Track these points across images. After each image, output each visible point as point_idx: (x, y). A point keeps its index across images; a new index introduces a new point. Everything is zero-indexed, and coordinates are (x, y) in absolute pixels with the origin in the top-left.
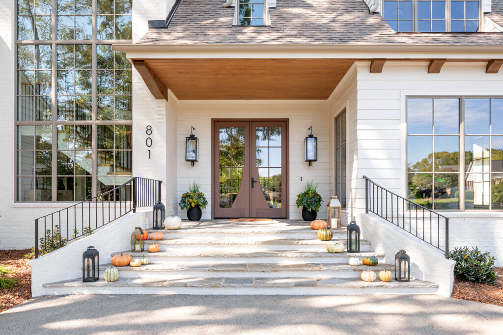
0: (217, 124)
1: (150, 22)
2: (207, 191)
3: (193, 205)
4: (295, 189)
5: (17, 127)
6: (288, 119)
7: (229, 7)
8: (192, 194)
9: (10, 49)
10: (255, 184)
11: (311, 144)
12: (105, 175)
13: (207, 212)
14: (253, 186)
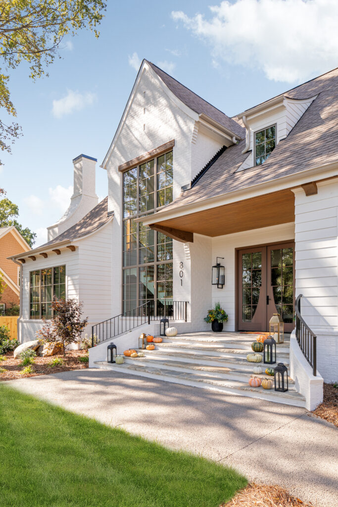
0: (240, 252)
1: (182, 188)
5: (123, 271)
7: (248, 152)
9: (119, 224)
13: (231, 324)
14: (268, 303)
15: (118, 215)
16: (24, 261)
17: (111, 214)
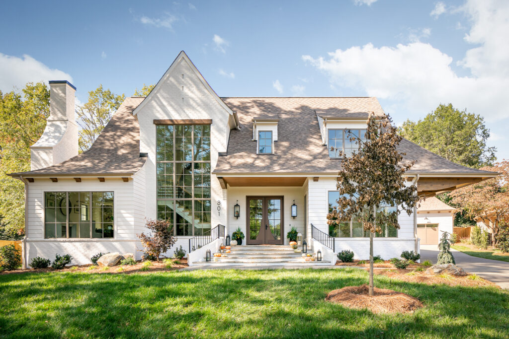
0: (249, 198)
1: (219, 153)
2: (244, 231)
3: (238, 237)
4: (287, 230)
5: (158, 201)
6: (283, 196)
7: (255, 141)
8: (238, 233)
9: (155, 165)
10: (267, 228)
11: (294, 208)
12: (197, 224)
13: (244, 241)
14: (266, 229)
15: (152, 157)
16: (32, 180)
17: (143, 155)
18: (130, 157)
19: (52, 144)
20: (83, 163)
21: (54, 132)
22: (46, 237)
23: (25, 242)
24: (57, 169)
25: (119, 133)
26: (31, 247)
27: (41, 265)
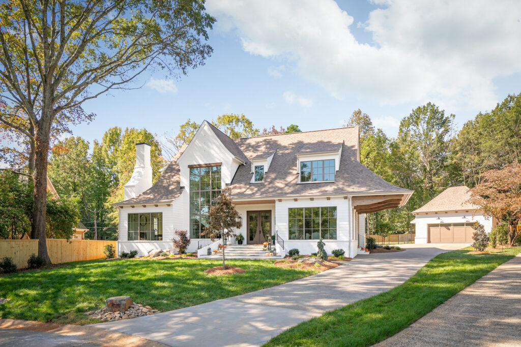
0: (248, 212)
1: (226, 184)
2: (245, 235)
3: (239, 239)
5: (190, 217)
6: (271, 210)
7: (252, 173)
9: (188, 194)
13: (245, 241)
14: (260, 233)
15: (187, 189)
16: (122, 207)
17: (182, 188)
18: (175, 190)
19: (135, 184)
20: (149, 196)
21: (138, 176)
22: (128, 240)
23: (118, 242)
24: (135, 200)
25: (173, 174)
26: (122, 246)
27: (124, 256)
